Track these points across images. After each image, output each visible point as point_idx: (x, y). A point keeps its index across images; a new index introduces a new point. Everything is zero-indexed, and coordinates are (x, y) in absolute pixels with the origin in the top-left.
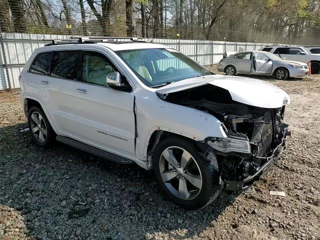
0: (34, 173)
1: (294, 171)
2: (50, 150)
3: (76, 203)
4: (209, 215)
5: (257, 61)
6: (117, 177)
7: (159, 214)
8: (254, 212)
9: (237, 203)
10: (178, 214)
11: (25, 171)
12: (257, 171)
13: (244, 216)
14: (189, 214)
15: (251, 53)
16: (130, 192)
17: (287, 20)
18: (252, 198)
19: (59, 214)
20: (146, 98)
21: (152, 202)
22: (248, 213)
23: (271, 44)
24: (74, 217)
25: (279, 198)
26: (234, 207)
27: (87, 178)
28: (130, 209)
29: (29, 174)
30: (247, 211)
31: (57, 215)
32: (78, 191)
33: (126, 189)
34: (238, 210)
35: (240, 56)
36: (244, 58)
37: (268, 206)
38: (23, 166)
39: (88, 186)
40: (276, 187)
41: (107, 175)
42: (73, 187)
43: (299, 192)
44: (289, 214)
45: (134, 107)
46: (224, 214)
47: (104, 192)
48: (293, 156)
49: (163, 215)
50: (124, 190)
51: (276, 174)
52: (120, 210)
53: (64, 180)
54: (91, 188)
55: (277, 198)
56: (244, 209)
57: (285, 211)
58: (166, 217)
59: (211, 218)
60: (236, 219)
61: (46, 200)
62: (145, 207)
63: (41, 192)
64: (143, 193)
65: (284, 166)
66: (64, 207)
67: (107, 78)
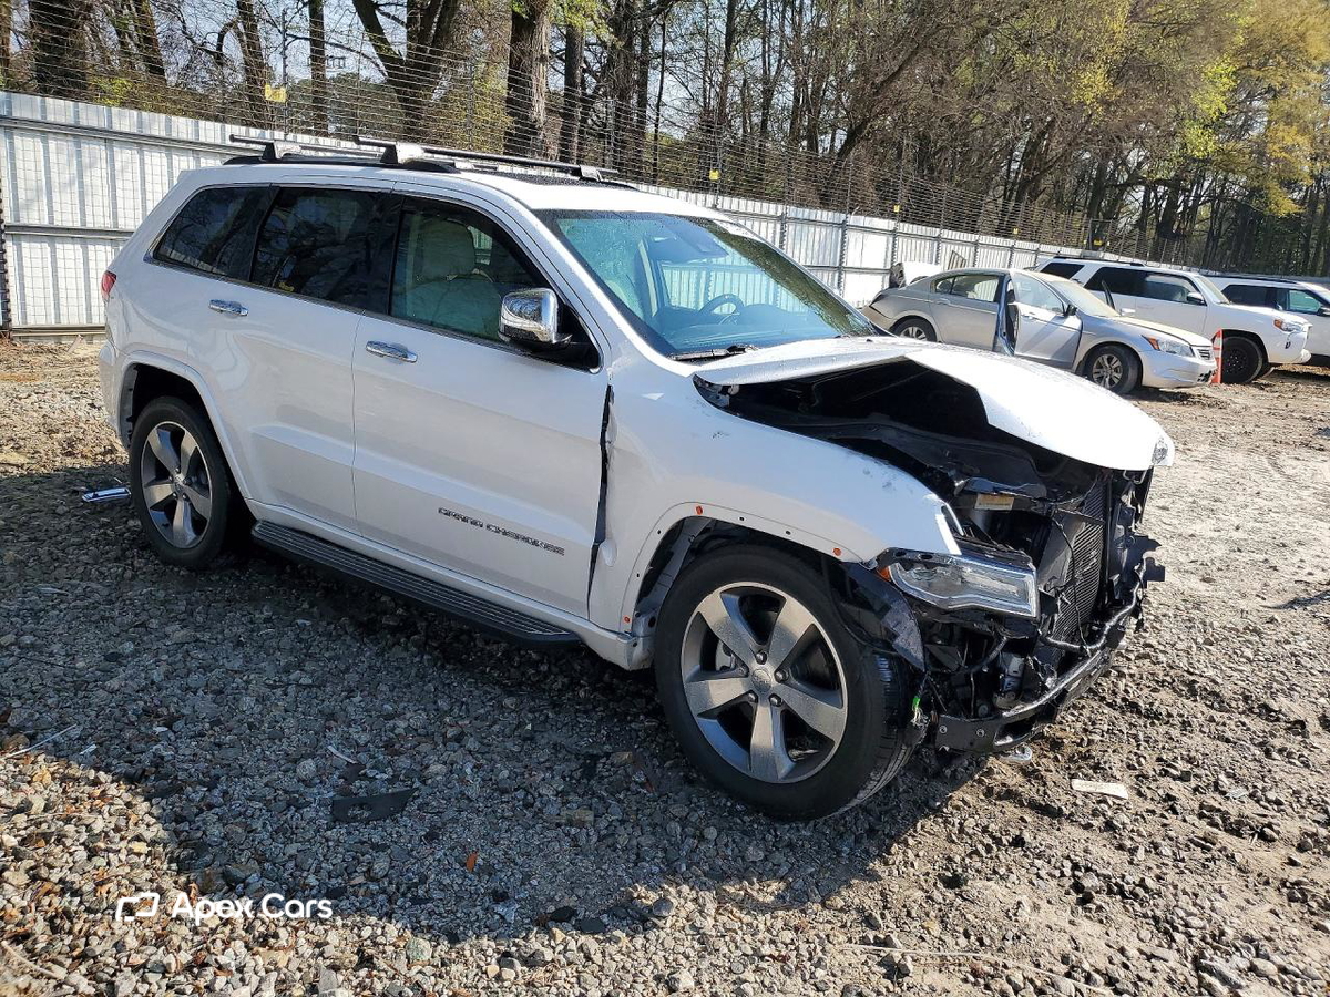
0: (165, 657)
1: (1157, 716)
2: (215, 578)
3: (354, 772)
4: (858, 840)
5: (1024, 308)
6: (498, 691)
7: (675, 827)
8: (1018, 842)
9: (958, 808)
10: (745, 833)
11: (129, 647)
12: (1048, 690)
13: (983, 853)
14: (786, 832)
15: (1002, 278)
16: (556, 747)
17: (1140, 164)
18: (1010, 795)
19: (296, 804)
20: (656, 396)
21: (642, 785)
22: (998, 842)
23: (1076, 252)
24: (354, 818)
25: (1105, 802)
26: (946, 822)
27: (383, 688)
28: (564, 804)
29: (147, 659)
30: (994, 838)
31: (289, 806)
32: (352, 730)
33: (538, 736)
34: (962, 830)
35: (955, 285)
36: (970, 295)
37: (1067, 827)
38: (114, 629)
39: (389, 717)
40: (1096, 767)
41: (460, 684)
42: (331, 716)
43: (1177, 788)
44: (1141, 854)
45: (605, 425)
46: (911, 841)
47: (459, 739)
48: (1157, 669)
49: (689, 830)
50: (532, 739)
51: (1094, 723)
52: (528, 806)
53: (292, 690)
54: (403, 724)
55: (1099, 802)
56: (985, 830)
57: (1128, 844)
58: (702, 838)
59: (867, 852)
60: (958, 859)
61: (231, 753)
62: (619, 801)
63: (207, 726)
64: (608, 755)
65: (1124, 700)
66: (307, 783)
67: (505, 312)
